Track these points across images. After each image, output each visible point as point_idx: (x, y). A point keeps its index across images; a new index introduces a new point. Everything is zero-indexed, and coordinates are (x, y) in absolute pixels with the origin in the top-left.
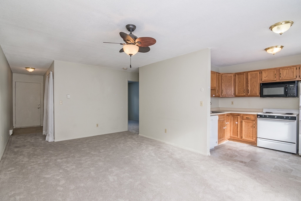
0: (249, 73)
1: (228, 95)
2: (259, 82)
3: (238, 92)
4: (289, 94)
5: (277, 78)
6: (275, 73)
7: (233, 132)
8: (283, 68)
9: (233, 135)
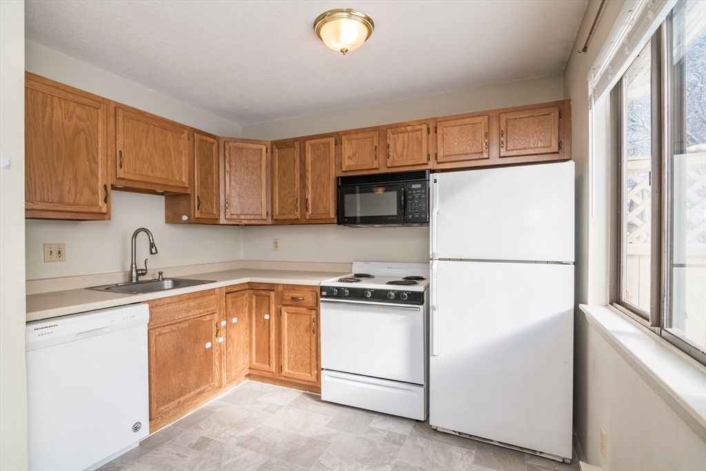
0: (307, 143)
1: (248, 217)
2: (334, 173)
3: (281, 208)
4: (410, 213)
5: (380, 160)
6: (376, 143)
7: (257, 351)
8: (395, 128)
9: (257, 361)
